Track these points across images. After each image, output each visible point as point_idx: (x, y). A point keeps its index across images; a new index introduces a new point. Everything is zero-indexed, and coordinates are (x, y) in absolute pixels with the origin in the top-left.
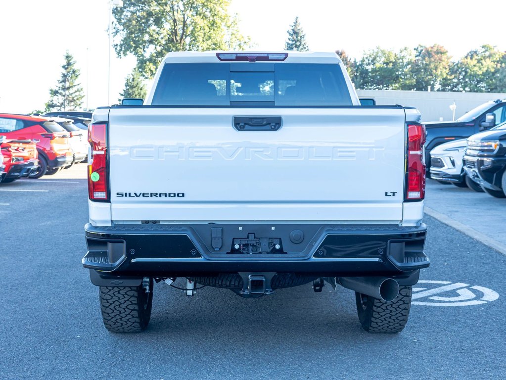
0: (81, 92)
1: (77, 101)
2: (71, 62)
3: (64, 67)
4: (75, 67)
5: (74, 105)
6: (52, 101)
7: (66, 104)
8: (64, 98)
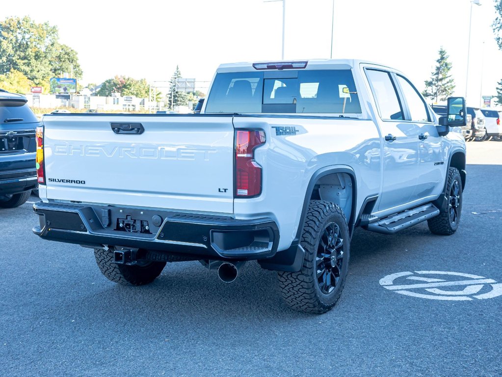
0: (452, 83)
1: (449, 91)
2: (444, 56)
3: (438, 61)
4: (448, 61)
5: (445, 94)
6: (426, 91)
7: (438, 94)
8: (436, 88)
